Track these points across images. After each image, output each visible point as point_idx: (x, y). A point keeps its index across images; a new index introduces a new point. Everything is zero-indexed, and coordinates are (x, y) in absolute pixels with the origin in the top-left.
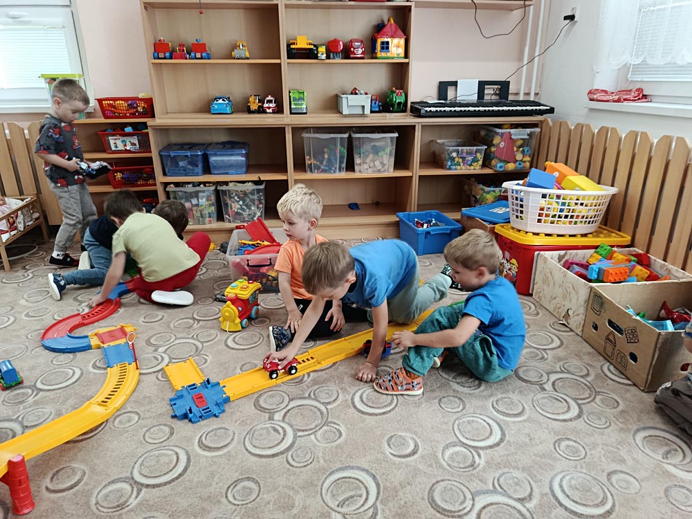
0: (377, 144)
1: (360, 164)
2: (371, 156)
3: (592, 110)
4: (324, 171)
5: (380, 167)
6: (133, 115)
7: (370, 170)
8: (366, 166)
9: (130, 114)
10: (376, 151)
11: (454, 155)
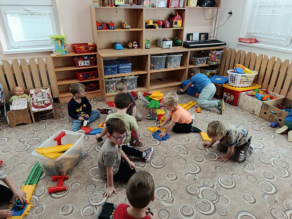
0: (175, 58)
1: (169, 66)
2: (174, 62)
4: (158, 69)
5: (176, 66)
6: (87, 52)
7: (173, 68)
8: (171, 66)
9: (86, 51)
10: (175, 61)
11: (198, 60)
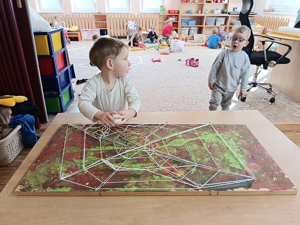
0: (222, 19)
2: (220, 22)
3: (264, 14)
8: (218, 24)
11: (236, 22)
